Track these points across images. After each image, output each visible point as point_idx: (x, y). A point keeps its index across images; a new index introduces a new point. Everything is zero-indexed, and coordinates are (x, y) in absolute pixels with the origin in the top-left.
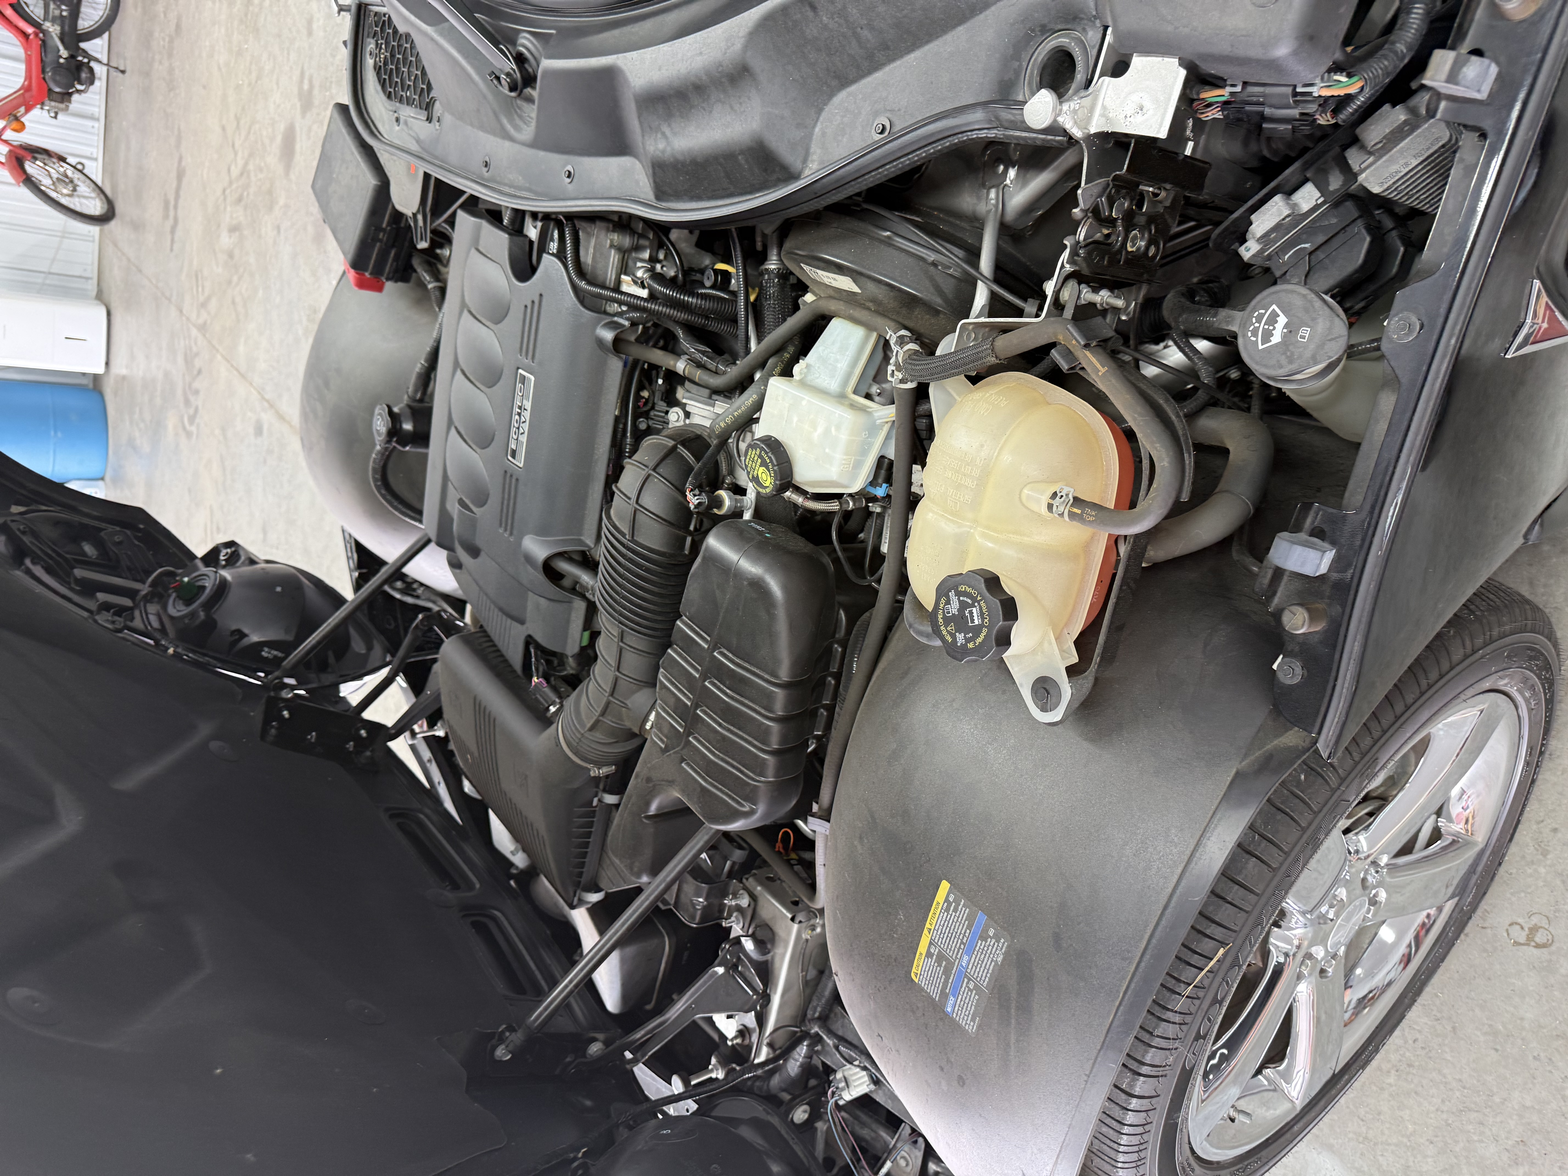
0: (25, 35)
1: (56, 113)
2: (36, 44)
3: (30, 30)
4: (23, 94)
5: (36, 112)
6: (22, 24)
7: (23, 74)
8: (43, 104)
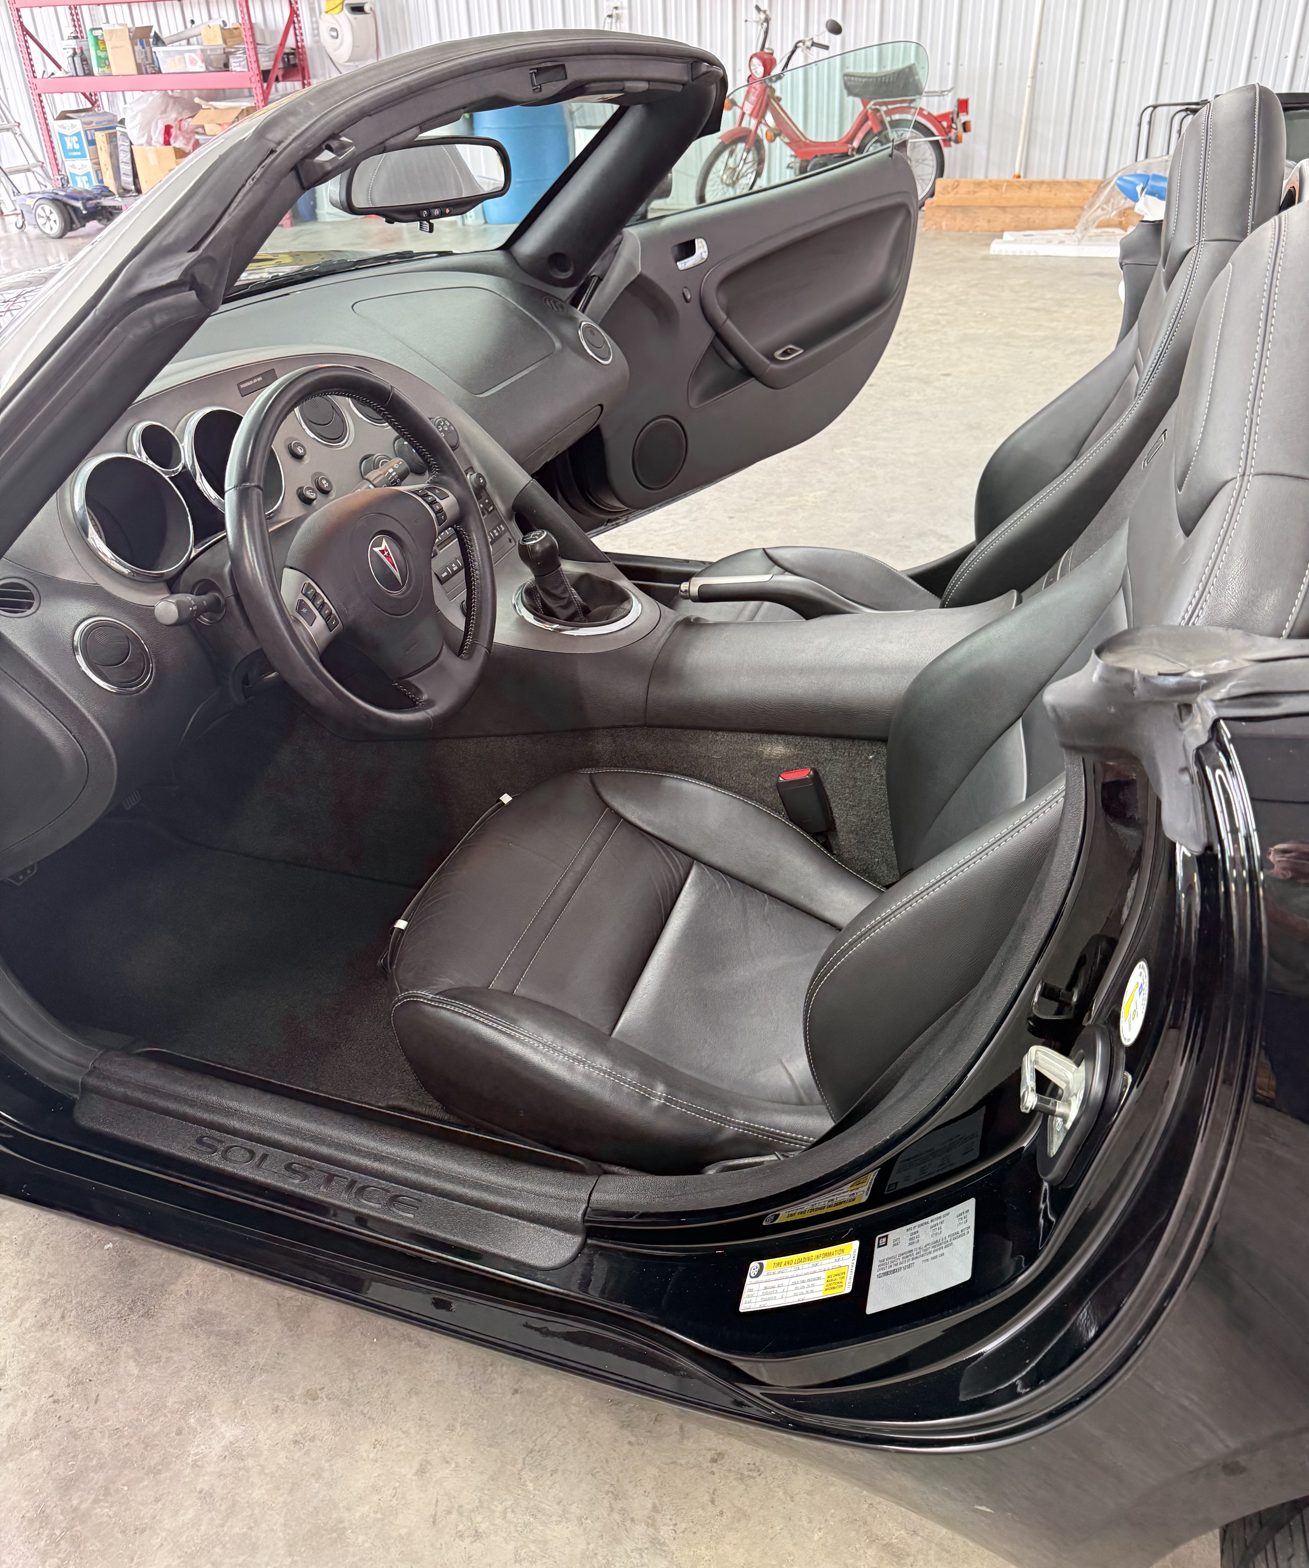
0: (851, 140)
1: (792, 168)
2: (843, 149)
3: (856, 144)
4: (801, 140)
5: (789, 152)
6: (861, 135)
7: (819, 140)
8: (796, 157)
